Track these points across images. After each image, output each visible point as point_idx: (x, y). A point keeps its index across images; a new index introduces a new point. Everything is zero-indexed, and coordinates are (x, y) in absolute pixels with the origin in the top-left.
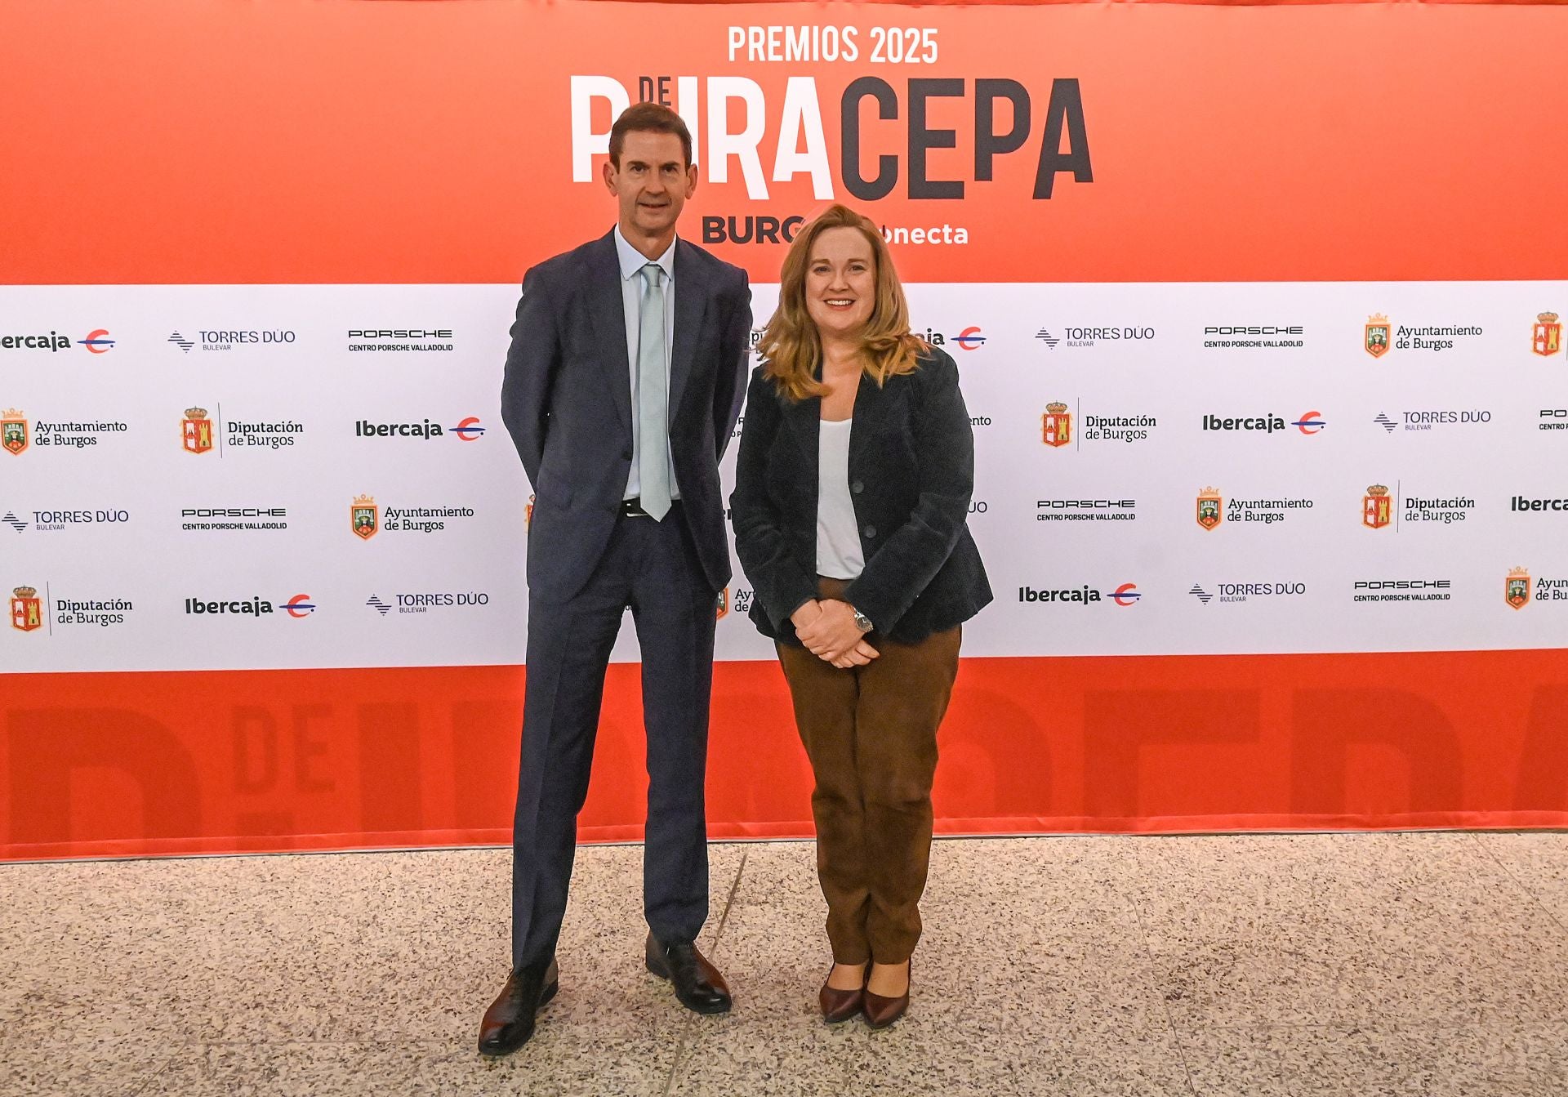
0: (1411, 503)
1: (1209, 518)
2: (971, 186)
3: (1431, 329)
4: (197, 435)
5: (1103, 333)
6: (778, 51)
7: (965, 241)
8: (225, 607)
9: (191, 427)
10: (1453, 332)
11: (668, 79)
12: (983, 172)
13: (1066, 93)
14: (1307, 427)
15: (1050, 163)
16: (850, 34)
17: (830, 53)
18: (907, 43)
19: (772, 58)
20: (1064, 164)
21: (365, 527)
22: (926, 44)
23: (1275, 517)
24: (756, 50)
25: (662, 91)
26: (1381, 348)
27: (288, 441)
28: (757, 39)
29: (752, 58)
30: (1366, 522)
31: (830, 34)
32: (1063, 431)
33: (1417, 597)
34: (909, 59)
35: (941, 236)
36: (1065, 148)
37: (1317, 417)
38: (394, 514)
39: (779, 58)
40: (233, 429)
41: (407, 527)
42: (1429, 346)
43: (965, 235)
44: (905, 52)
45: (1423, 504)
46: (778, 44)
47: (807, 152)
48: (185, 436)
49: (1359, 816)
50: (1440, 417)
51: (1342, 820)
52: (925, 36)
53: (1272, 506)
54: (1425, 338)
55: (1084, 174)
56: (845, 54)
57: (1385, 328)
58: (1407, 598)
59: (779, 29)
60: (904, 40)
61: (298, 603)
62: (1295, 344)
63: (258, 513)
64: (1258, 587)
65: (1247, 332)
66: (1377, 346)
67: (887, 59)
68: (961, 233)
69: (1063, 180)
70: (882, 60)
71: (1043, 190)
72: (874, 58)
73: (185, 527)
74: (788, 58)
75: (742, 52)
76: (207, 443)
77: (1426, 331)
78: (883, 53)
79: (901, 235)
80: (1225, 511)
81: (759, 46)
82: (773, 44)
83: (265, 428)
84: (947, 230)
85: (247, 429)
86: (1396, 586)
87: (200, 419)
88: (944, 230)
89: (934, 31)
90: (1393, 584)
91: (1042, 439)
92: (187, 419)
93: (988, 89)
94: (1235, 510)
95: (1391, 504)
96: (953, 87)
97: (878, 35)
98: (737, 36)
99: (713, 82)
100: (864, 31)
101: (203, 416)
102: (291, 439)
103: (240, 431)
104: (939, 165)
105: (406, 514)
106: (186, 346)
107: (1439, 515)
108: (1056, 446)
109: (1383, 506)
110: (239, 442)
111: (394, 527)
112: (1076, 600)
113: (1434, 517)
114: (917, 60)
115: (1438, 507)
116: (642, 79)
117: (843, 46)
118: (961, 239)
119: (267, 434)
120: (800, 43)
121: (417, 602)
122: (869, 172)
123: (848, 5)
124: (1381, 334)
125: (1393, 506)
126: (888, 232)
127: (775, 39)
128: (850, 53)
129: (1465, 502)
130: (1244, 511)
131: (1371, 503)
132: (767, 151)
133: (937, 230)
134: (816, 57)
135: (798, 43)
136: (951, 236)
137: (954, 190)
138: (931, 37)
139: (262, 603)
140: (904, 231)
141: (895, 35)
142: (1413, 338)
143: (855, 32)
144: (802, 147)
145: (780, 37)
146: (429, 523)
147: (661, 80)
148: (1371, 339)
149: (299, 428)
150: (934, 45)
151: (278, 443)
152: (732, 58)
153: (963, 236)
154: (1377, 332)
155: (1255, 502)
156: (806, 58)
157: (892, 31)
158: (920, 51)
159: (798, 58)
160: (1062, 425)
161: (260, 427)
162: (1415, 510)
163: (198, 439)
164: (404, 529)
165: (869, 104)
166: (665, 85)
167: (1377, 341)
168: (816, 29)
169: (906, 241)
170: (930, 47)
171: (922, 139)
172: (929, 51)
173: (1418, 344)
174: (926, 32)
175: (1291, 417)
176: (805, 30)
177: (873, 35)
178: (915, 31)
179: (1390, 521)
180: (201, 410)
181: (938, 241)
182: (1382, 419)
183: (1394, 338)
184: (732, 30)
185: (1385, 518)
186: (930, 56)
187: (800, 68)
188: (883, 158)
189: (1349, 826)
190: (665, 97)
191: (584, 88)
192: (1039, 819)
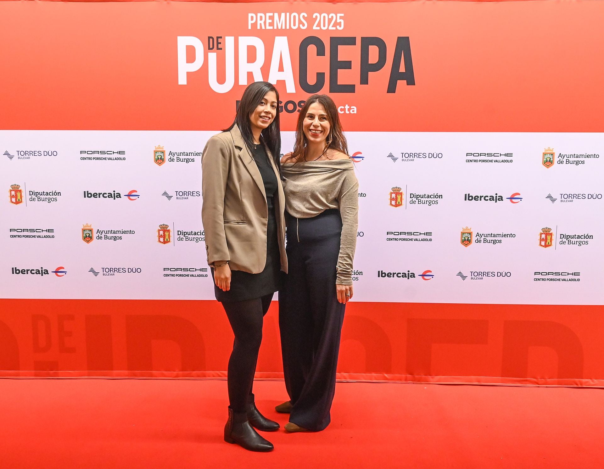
0: (562, 236)
1: (466, 241)
2: (359, 87)
3: (574, 155)
4: (16, 197)
5: (418, 155)
6: (270, 24)
7: (355, 112)
8: (29, 271)
9: (13, 193)
10: (585, 157)
11: (221, 37)
12: (364, 80)
13: (403, 44)
14: (513, 200)
15: (395, 77)
16: (304, 16)
17: (294, 25)
18: (330, 20)
19: (268, 27)
20: (402, 76)
21: (88, 238)
22: (338, 21)
23: (497, 241)
24: (261, 24)
25: (218, 43)
26: (550, 164)
27: (55, 200)
28: (261, 19)
29: (259, 28)
30: (540, 245)
31: (295, 17)
32: (399, 200)
33: (564, 280)
34: (330, 28)
35: (344, 110)
36: (402, 69)
37: (519, 196)
38: (100, 232)
39: (271, 28)
40: (31, 194)
41: (106, 238)
42: (573, 163)
43: (355, 110)
44: (328, 26)
45: (568, 237)
46: (271, 21)
47: (283, 71)
48: (11, 197)
49: (534, 379)
50: (577, 196)
51: (527, 381)
52: (338, 17)
53: (496, 236)
54: (571, 159)
55: (411, 82)
56: (301, 26)
57: (552, 154)
58: (559, 280)
59: (271, 14)
60: (329, 19)
61: (60, 270)
62: (509, 161)
63: (42, 231)
64: (489, 273)
65: (486, 155)
66: (548, 163)
67: (320, 28)
68: (354, 109)
69: (401, 84)
70: (318, 28)
71: (392, 89)
72: (315, 28)
73: (11, 236)
74: (275, 28)
75: (254, 25)
76: (20, 200)
77: (572, 156)
78: (319, 25)
80: (474, 238)
81: (262, 22)
82: (268, 21)
83: (45, 194)
84: (347, 107)
85: (37, 194)
86: (554, 274)
87: (17, 189)
88: (346, 107)
89: (342, 15)
90: (553, 274)
91: (389, 203)
92: (12, 189)
93: (367, 42)
94: (479, 238)
95: (553, 236)
96: (351, 41)
97: (316, 17)
98: (252, 18)
99: (241, 39)
100: (310, 14)
101: (18, 188)
102: (56, 199)
103: (34, 195)
104: (344, 77)
105: (106, 232)
106: (11, 157)
107: (576, 242)
108: (396, 207)
109: (549, 237)
110: (33, 200)
111: (100, 238)
112: (404, 277)
113: (573, 243)
114: (334, 28)
115: (575, 238)
116: (209, 38)
117: (300, 22)
118: (353, 111)
119: (45, 196)
121: (111, 271)
122: (312, 80)
123: (303, 3)
124: (550, 157)
125: (554, 237)
127: (269, 19)
128: (304, 25)
129: (588, 236)
130: (483, 238)
131: (543, 236)
132: (265, 70)
133: (343, 107)
134: (288, 28)
135: (280, 21)
136: (349, 110)
137: (350, 89)
138: (341, 18)
139: (44, 270)
141: (324, 17)
142: (565, 159)
143: (306, 15)
144: (281, 69)
145: (272, 18)
146: (116, 237)
147: (218, 38)
148: (545, 159)
149: (59, 194)
150: (342, 21)
151: (50, 200)
152: (250, 28)
153: (354, 110)
154: (548, 156)
155: (488, 234)
156: (284, 28)
157: (323, 15)
158: (336, 24)
159: (280, 28)
160: (399, 197)
161: (43, 193)
162: (564, 240)
163: (16, 198)
164: (105, 239)
165: (312, 49)
166: (220, 40)
167: (548, 160)
168: (288, 14)
170: (340, 22)
171: (336, 65)
172: (340, 24)
173: (568, 162)
174: (339, 15)
175: (506, 195)
176: (283, 15)
177: (314, 17)
178: (334, 15)
179: (552, 244)
180: (17, 185)
181: (343, 112)
182: (549, 197)
183: (556, 159)
184: (250, 15)
185: (550, 243)
186: (340, 26)
187: (281, 32)
188: (318, 74)
189: (529, 384)
190: (220, 46)
191: (183, 42)
192: (386, 375)
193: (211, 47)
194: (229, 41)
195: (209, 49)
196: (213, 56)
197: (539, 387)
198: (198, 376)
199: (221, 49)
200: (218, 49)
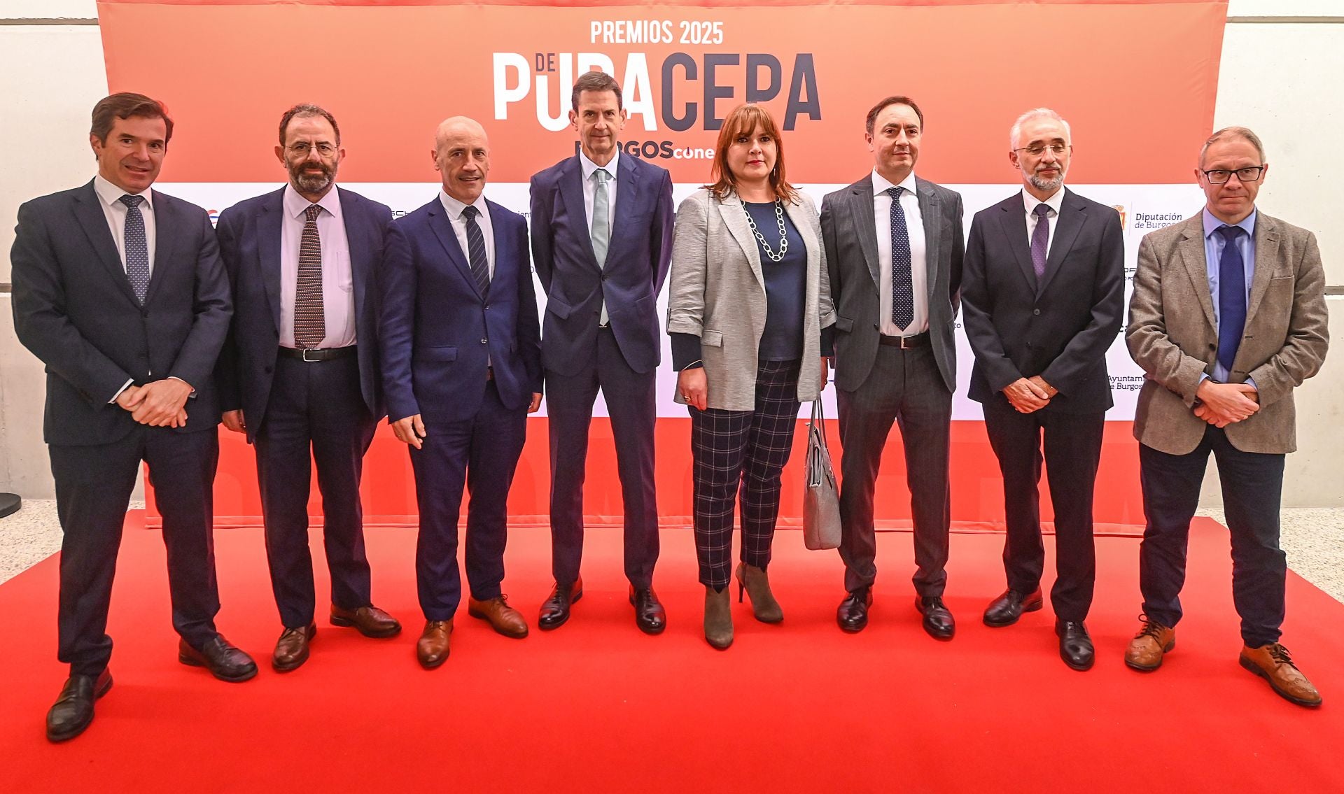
6: (623, 36)
11: (553, 54)
13: (804, 64)
15: (793, 108)
16: (667, 26)
17: (655, 37)
18: (704, 31)
19: (619, 41)
20: (803, 108)
22: (716, 31)
24: (608, 36)
25: (550, 62)
28: (609, 29)
29: (605, 41)
31: (655, 26)
34: (705, 41)
36: (803, 98)
39: (623, 41)
44: (702, 38)
46: (622, 32)
47: (640, 100)
49: (989, 523)
51: (978, 525)
52: (715, 27)
55: (816, 115)
56: (664, 39)
59: (623, 23)
60: (702, 29)
67: (691, 42)
69: (802, 118)
70: (688, 42)
71: (790, 123)
72: (683, 41)
74: (629, 41)
75: (600, 37)
78: (688, 37)
79: (699, 153)
81: (610, 33)
82: (619, 32)
89: (721, 23)
93: (754, 61)
96: (732, 59)
97: (685, 26)
98: (596, 27)
99: (581, 56)
100: (676, 23)
114: (710, 42)
116: (537, 55)
117: (663, 34)
120: (636, 31)
122: (679, 113)
123: (666, 7)
126: (691, 151)
127: (621, 29)
128: (667, 38)
134: (646, 41)
135: (634, 31)
138: (719, 27)
140: (701, 151)
141: (696, 26)
143: (670, 24)
144: (637, 98)
145: (623, 27)
147: (549, 55)
150: (721, 33)
152: (593, 41)
156: (640, 41)
157: (694, 23)
158: (712, 36)
159: (634, 41)
165: (679, 70)
166: (552, 58)
168: (646, 22)
169: (702, 157)
170: (718, 34)
171: (713, 92)
172: (717, 36)
174: (716, 24)
176: (639, 23)
177: (682, 26)
178: (709, 24)
184: (593, 24)
186: (718, 40)
187: (636, 47)
188: (688, 104)
189: (981, 529)
190: (552, 66)
191: (501, 60)
192: (786, 519)
193: (540, 67)
194: (565, 60)
195: (538, 70)
196: (542, 81)
197: (995, 533)
198: (526, 522)
199: (554, 70)
200: (549, 70)
